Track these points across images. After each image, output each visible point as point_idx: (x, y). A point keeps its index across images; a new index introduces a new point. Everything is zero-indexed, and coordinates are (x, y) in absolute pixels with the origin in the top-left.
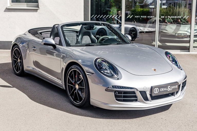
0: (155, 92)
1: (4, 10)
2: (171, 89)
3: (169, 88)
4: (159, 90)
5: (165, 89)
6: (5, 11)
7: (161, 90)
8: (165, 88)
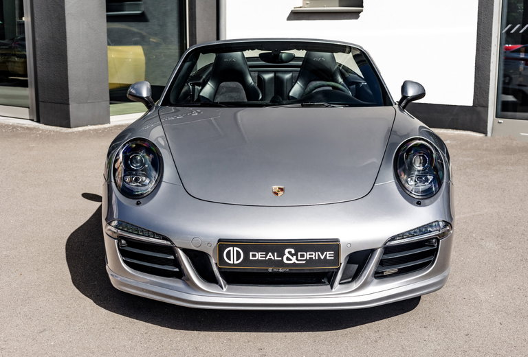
0: (229, 259)
1: (287, 16)
2: (297, 259)
3: (287, 255)
4: (246, 255)
5: (270, 256)
6: (289, 19)
7: (254, 256)
8: (270, 254)
